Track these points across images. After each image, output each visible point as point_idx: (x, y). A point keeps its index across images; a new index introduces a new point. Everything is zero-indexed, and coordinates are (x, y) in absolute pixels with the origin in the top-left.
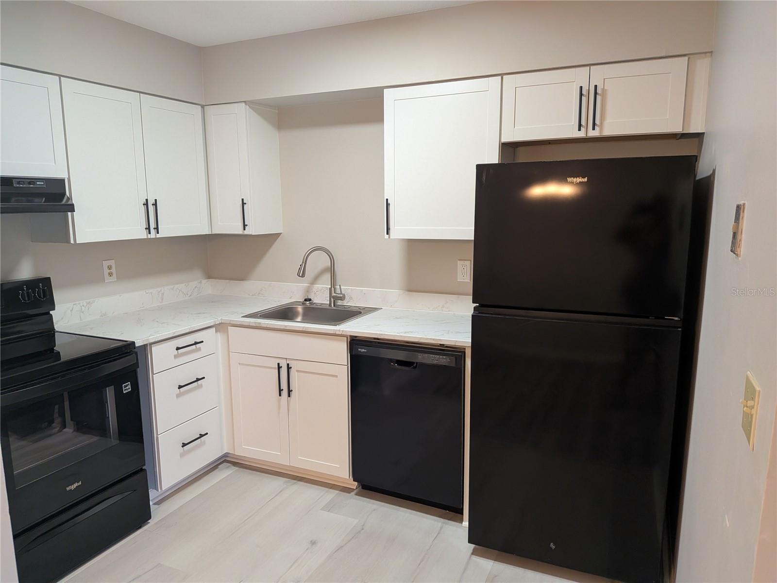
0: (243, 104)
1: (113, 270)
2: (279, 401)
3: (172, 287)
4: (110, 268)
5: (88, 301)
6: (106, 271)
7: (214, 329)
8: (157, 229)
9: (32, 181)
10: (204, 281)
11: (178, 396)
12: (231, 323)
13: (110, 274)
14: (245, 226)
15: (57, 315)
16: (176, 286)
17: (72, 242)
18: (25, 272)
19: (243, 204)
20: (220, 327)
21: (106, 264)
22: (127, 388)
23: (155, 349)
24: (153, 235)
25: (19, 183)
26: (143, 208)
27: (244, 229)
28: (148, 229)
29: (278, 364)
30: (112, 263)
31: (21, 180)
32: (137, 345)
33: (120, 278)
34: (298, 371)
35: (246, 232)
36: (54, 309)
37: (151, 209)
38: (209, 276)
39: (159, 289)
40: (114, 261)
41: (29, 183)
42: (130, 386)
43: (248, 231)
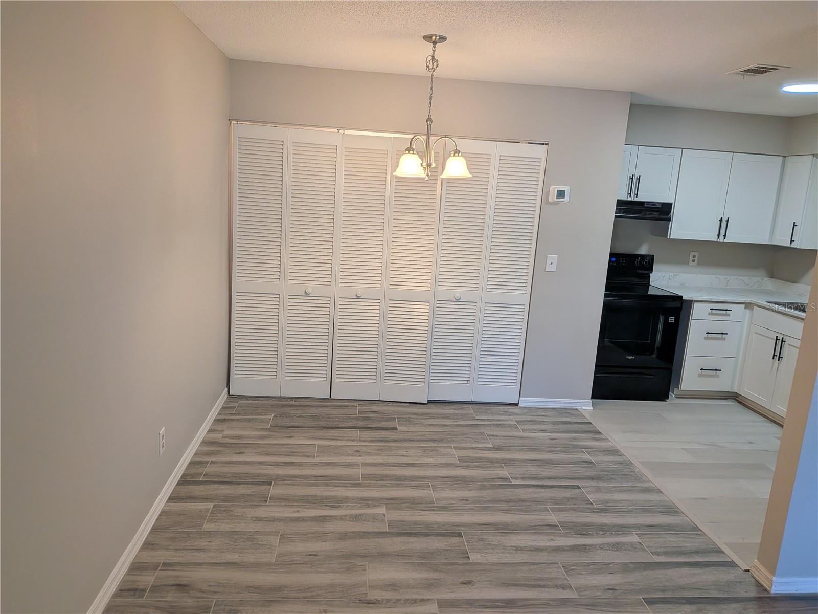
0: (811, 157)
1: (696, 259)
2: (773, 363)
3: (737, 277)
4: (694, 256)
5: (675, 274)
6: (691, 258)
7: (744, 306)
8: (725, 236)
9: (654, 203)
10: (766, 279)
11: (705, 338)
12: (757, 304)
13: (694, 261)
14: (792, 241)
15: (653, 276)
16: (740, 278)
17: (668, 237)
18: (643, 250)
19: (794, 225)
20: (748, 306)
21: (692, 254)
22: (672, 320)
23: (696, 304)
24: (721, 239)
25: (647, 204)
26: (719, 222)
27: (791, 243)
28: (719, 236)
29: (777, 337)
30: (697, 254)
31: (649, 203)
32: (684, 299)
33: (700, 264)
34: (789, 345)
35: (793, 246)
36: (652, 273)
37: (724, 223)
38: (772, 276)
39: (726, 277)
40: (698, 253)
41: (653, 205)
42: (674, 319)
43: (794, 245)
